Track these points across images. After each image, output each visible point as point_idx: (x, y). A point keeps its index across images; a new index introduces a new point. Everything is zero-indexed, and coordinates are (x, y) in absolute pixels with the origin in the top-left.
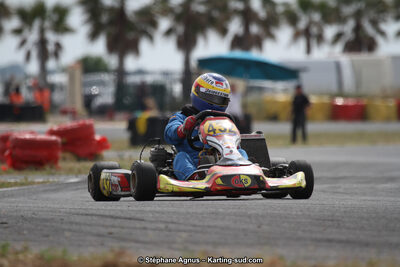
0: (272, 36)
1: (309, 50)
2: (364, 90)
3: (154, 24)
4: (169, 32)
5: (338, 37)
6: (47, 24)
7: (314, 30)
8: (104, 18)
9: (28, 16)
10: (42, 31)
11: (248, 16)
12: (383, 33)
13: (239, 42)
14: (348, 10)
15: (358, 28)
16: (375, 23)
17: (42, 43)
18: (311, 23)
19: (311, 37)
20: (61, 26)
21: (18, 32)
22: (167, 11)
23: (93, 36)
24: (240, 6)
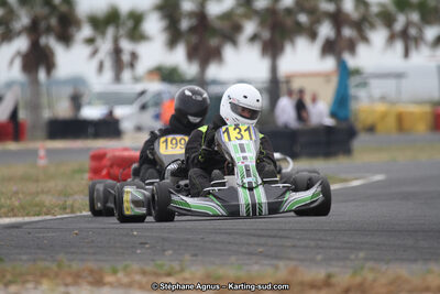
0: (365, 39)
1: (406, 54)
3: (238, 28)
4: (254, 38)
6: (122, 32)
7: (413, 32)
10: (116, 40)
11: (338, 19)
13: (330, 48)
17: (117, 52)
18: (408, 24)
19: (408, 40)
20: (136, 35)
21: (90, 41)
23: (172, 43)
24: (330, 7)
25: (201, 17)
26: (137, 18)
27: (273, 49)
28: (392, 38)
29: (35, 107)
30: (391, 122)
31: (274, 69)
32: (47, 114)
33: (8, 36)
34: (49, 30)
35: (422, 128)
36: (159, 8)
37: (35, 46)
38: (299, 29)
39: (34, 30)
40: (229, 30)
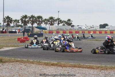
0: (42, 23)
1: (46, 25)
3: (29, 22)
4: (30, 23)
5: (49, 23)
9: (14, 21)
10: (16, 23)
12: (54, 23)
13: (38, 24)
14: (50, 21)
15: (51, 23)
17: (16, 24)
20: (18, 22)
21: (13, 23)
22: (30, 20)
23: (22, 23)
25: (25, 20)
26: (18, 21)
27: (32, 24)
28: (45, 23)
29: (8, 30)
30: (45, 32)
31: (32, 26)
32: (9, 30)
34: (9, 22)
35: (48, 33)
36: (21, 19)
37: (8, 23)
38: (35, 22)
39: (8, 22)
40: (28, 22)
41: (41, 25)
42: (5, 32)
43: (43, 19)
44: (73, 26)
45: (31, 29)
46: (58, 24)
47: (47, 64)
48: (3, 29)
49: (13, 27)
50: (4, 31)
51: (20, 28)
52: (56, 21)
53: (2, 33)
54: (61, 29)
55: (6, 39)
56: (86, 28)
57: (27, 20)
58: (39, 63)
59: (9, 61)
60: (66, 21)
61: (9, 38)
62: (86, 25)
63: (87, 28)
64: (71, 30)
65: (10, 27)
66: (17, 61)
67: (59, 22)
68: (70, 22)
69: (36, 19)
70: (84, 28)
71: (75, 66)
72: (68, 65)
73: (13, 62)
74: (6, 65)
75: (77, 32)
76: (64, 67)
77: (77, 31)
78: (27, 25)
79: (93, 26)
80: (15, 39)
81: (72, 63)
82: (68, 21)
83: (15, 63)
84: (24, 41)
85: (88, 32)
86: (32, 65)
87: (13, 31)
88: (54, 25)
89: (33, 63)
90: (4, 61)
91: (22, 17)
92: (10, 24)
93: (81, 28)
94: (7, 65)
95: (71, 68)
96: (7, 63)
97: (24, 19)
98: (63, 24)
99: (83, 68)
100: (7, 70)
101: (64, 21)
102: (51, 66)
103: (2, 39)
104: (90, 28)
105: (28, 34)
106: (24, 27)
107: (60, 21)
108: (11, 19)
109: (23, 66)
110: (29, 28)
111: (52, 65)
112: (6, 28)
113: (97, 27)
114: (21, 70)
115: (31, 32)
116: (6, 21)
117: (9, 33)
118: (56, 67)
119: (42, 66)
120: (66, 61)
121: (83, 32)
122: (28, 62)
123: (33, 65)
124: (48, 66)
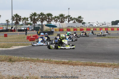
0: (52, 21)
1: (56, 23)
2: (63, 27)
3: (38, 20)
4: (40, 21)
5: (60, 21)
8: (32, 19)
9: (23, 19)
11: (49, 19)
12: (64, 21)
13: (48, 22)
14: (60, 18)
15: (62, 20)
16: (64, 19)
18: (56, 19)
19: (56, 21)
20: (27, 20)
21: (22, 21)
22: (40, 18)
23: (31, 21)
26: (27, 18)
27: (42, 22)
29: (16, 28)
31: (42, 24)
32: (18, 29)
33: (14, 20)
34: (18, 20)
35: (58, 31)
36: (30, 17)
38: (45, 20)
41: (51, 22)
42: (14, 31)
43: (53, 17)
44: (84, 23)
45: (40, 27)
46: (69, 21)
47: (57, 63)
48: (12, 28)
49: (22, 25)
50: (13, 29)
51: (29, 26)
52: (67, 18)
53: (10, 32)
54: (71, 26)
55: (15, 37)
56: (97, 25)
57: (36, 17)
58: (50, 62)
59: (19, 60)
60: (77, 18)
61: (17, 37)
62: (97, 22)
63: (99, 25)
64: (82, 27)
65: (19, 25)
66: (27, 60)
67: (70, 20)
68: (81, 20)
69: (46, 16)
70: (95, 25)
71: (87, 65)
72: (80, 64)
73: (23, 61)
74: (15, 64)
75: (88, 30)
76: (75, 65)
77: (88, 28)
78: (36, 22)
79: (104, 23)
80: (25, 37)
81: (83, 61)
82: (78, 18)
83: (25, 62)
84: (33, 39)
85: (100, 29)
86: (42, 63)
87: (22, 30)
88: (64, 23)
89: (43, 61)
90: (14, 60)
91: (31, 15)
92: (19, 22)
93: (92, 25)
94: (17, 65)
95: (82, 66)
96: (16, 63)
97: (33, 17)
98: (73, 21)
99: (95, 66)
100: (16, 69)
101: (75, 18)
102: (62, 65)
103: (11, 37)
104: (102, 25)
105: (37, 33)
106: (33, 25)
107: (70, 18)
108: (20, 17)
109: (33, 65)
110: (39, 26)
111: (63, 63)
112: (15, 26)
113: (109, 23)
114: (31, 69)
115: (41, 30)
116: (15, 19)
117: (18, 32)
118: (67, 66)
119: (53, 64)
120: (78, 59)
121: (95, 29)
122: (38, 61)
123: (44, 64)
124: (59, 65)
